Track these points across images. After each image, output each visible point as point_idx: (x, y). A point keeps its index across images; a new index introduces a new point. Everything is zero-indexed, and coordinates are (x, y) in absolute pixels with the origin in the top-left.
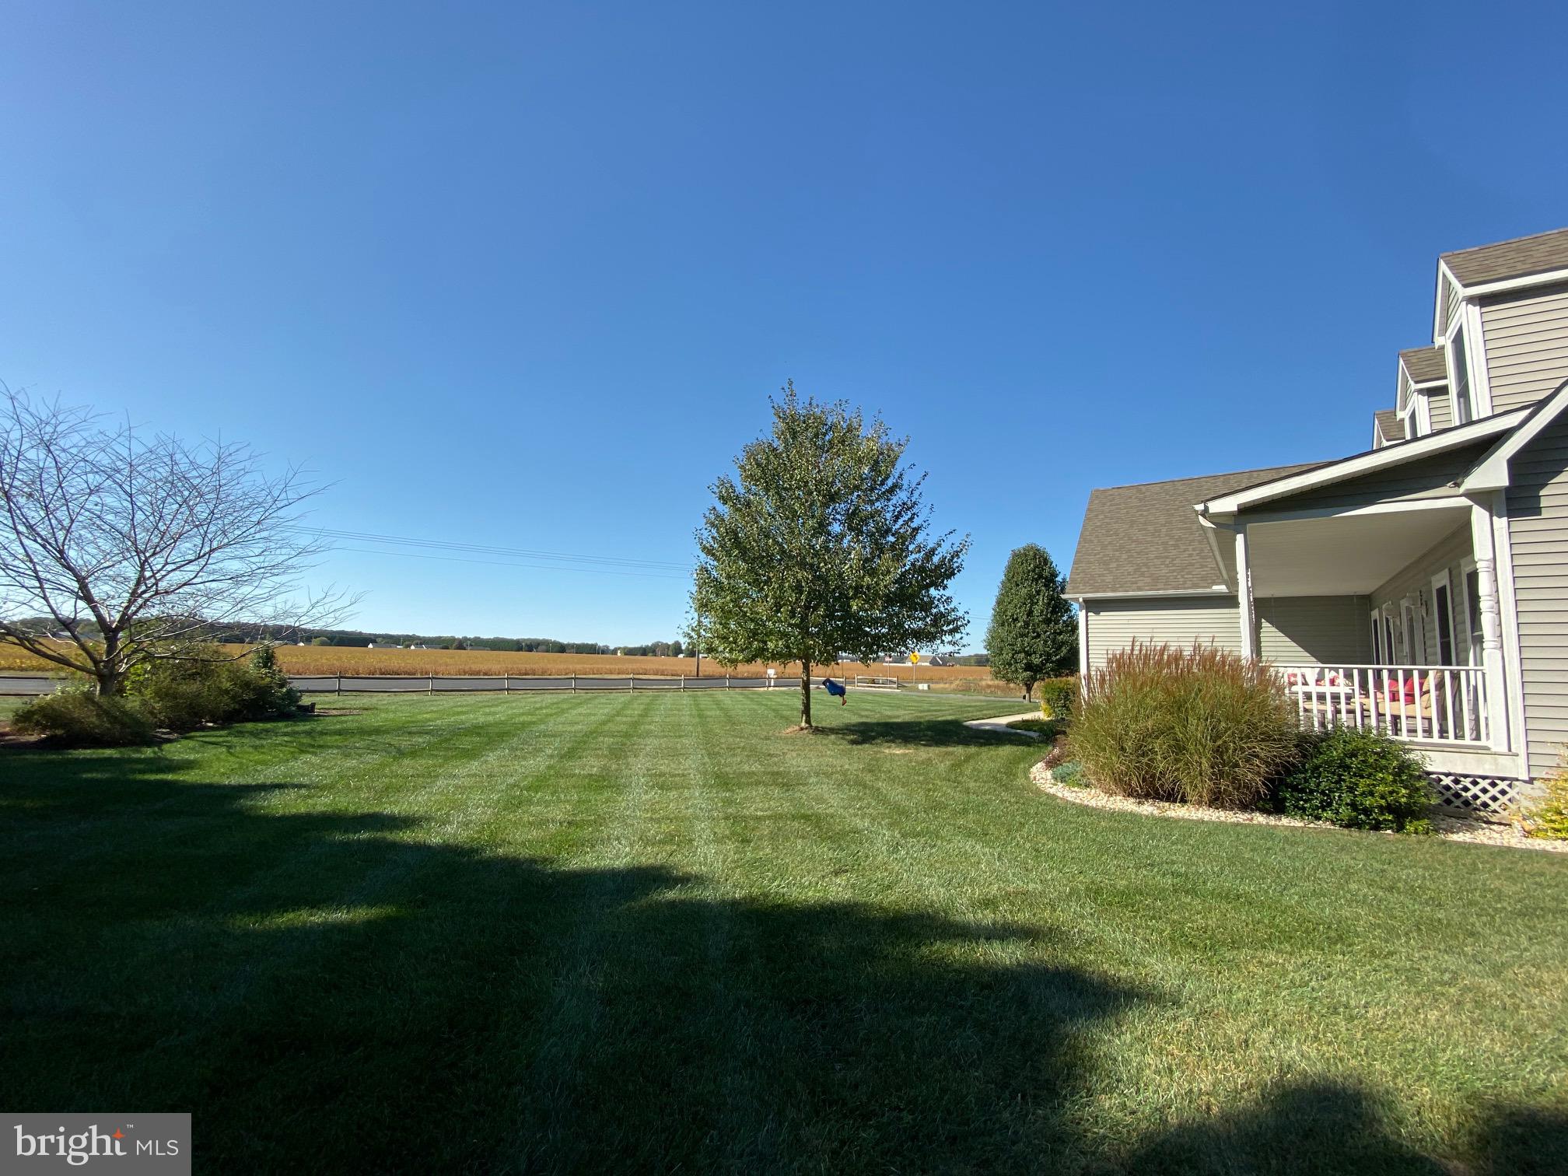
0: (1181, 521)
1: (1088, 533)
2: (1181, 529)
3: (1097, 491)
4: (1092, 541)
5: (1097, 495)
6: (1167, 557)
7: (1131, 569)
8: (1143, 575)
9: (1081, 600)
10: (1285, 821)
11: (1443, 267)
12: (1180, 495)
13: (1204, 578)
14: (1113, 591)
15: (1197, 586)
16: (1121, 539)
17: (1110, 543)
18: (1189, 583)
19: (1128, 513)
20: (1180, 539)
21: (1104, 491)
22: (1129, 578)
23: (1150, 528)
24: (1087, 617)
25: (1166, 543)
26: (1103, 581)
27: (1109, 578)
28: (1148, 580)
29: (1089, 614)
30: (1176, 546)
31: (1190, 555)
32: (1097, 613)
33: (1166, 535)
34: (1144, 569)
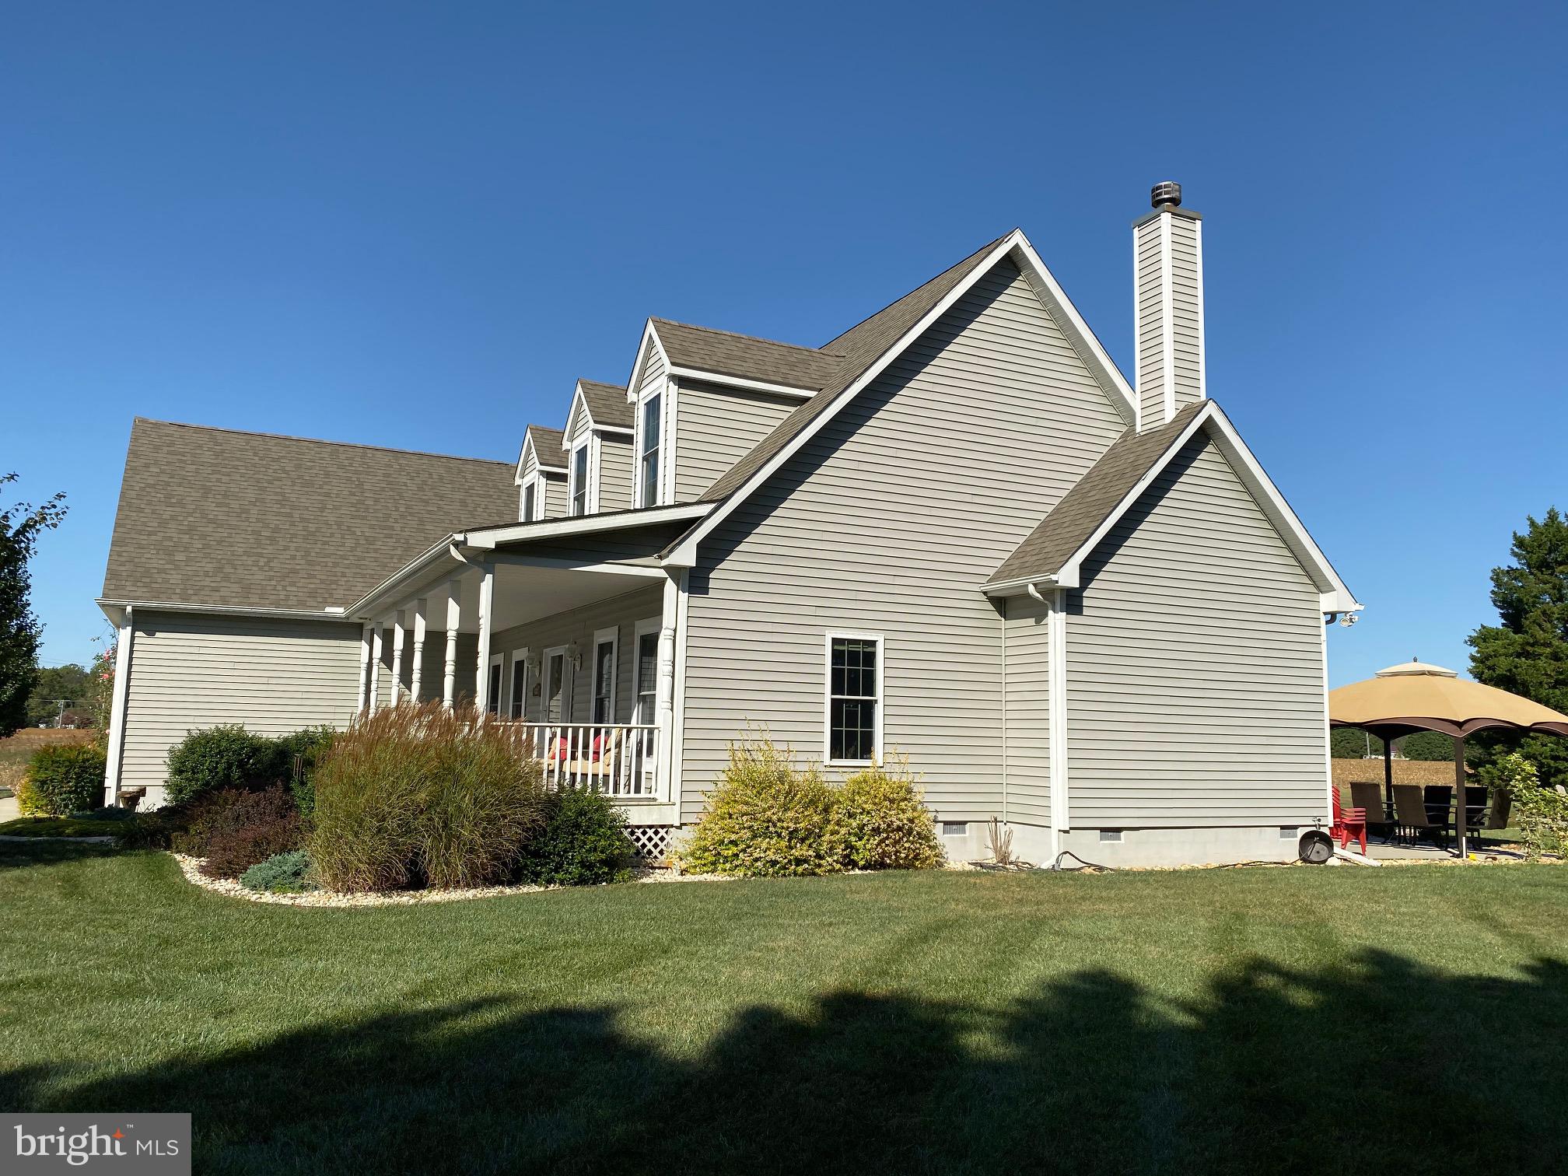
0: (278, 502)
1: (133, 494)
2: (278, 514)
3: (144, 421)
4: (140, 510)
5: (144, 430)
6: (261, 555)
7: (209, 567)
8: (227, 578)
9: (129, 609)
10: (525, 889)
11: (651, 328)
12: (274, 460)
13: (313, 594)
14: (185, 599)
15: (302, 604)
16: (190, 514)
17: (173, 518)
18: (293, 601)
19: (197, 471)
20: (276, 530)
21: (156, 425)
22: (207, 582)
23: (235, 505)
24: (133, 638)
25: (258, 533)
26: (167, 581)
27: (175, 578)
28: (236, 588)
29: (137, 634)
30: (272, 540)
31: (293, 557)
32: (151, 633)
33: (258, 520)
34: (228, 569)
